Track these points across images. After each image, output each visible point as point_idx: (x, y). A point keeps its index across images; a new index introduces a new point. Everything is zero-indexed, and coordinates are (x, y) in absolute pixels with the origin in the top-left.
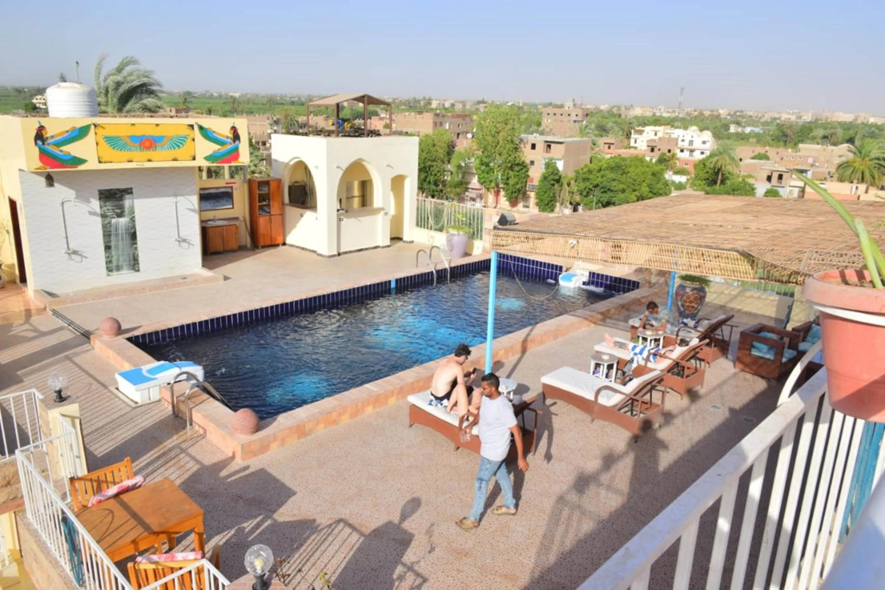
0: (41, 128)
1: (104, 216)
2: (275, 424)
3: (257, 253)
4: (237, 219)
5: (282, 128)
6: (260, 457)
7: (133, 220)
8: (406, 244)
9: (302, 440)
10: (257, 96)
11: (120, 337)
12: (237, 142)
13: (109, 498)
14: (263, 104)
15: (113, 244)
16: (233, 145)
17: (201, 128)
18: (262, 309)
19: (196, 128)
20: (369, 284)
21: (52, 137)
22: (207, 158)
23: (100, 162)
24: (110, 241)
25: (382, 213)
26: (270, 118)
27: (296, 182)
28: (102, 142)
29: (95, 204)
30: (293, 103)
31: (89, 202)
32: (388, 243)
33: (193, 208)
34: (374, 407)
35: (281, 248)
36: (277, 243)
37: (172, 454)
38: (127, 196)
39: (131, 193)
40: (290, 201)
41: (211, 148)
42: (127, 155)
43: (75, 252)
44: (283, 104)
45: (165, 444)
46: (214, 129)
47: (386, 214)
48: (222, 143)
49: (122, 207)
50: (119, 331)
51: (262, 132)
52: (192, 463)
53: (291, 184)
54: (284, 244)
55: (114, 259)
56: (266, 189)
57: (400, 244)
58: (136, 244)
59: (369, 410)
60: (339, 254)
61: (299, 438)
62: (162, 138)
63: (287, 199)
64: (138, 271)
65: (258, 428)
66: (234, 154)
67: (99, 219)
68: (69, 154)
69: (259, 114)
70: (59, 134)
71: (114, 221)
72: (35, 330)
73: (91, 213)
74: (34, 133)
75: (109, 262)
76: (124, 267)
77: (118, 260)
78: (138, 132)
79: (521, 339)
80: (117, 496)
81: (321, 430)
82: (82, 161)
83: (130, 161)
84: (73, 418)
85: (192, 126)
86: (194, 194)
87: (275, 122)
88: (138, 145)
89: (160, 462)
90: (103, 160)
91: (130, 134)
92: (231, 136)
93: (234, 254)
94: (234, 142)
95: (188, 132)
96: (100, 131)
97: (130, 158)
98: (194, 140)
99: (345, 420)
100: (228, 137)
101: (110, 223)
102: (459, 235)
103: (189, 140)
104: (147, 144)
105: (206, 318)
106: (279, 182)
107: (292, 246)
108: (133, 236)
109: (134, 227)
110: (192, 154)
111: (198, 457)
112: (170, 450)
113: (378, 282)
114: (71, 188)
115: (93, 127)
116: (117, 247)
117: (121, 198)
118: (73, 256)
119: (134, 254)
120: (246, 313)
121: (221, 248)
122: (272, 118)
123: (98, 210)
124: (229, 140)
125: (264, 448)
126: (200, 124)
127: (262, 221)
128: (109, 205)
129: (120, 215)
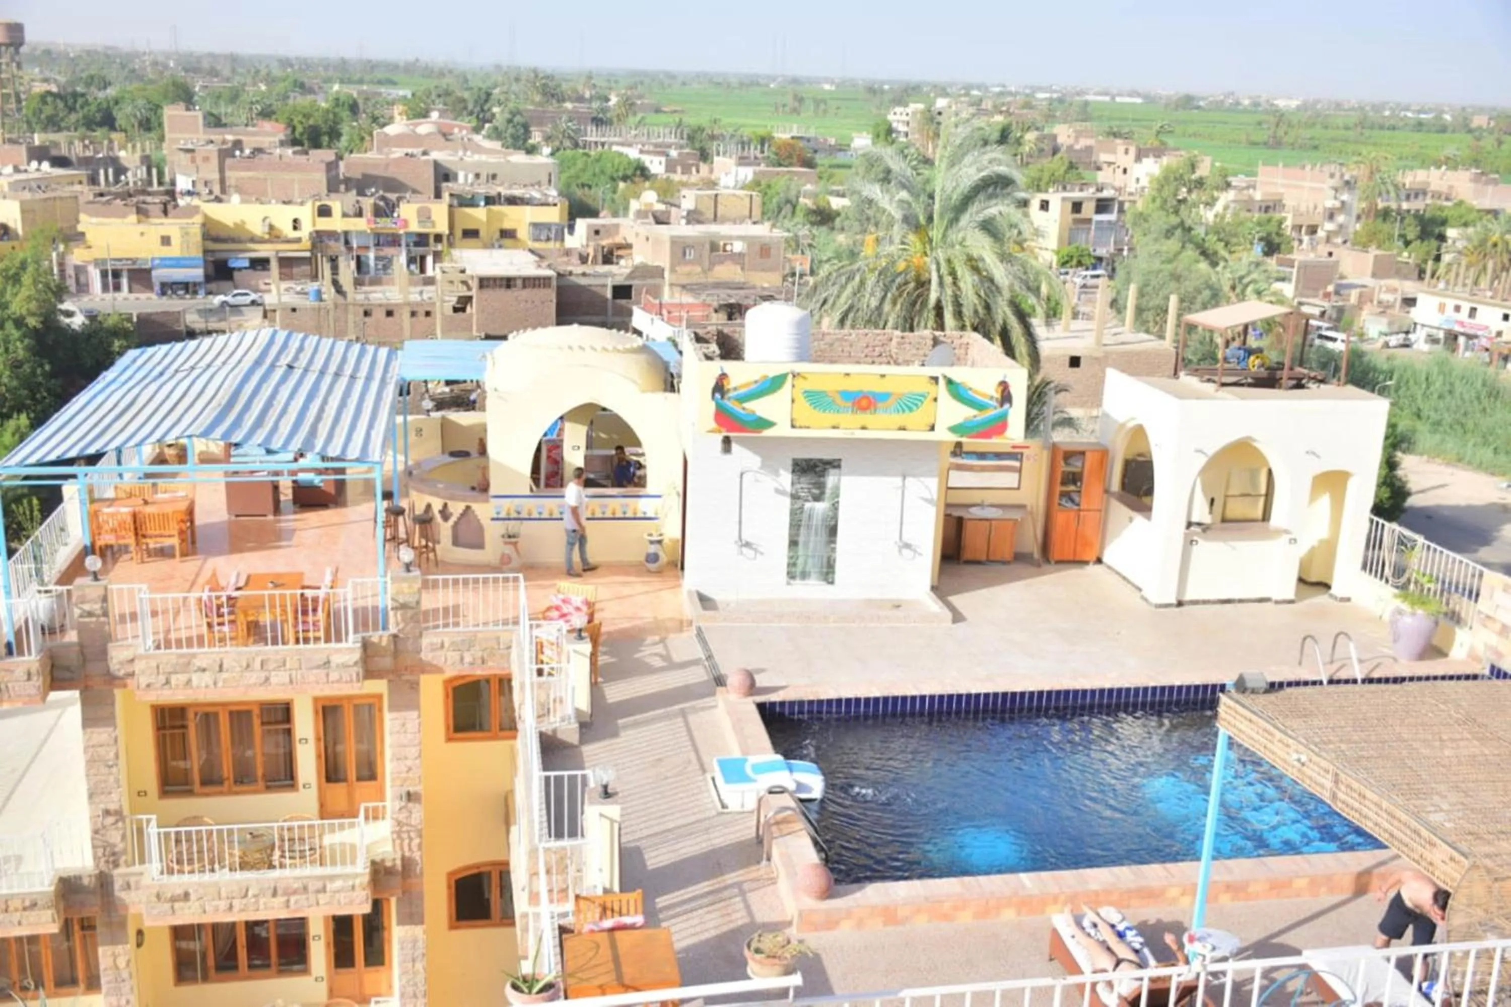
0: (723, 376)
1: (795, 497)
2: (858, 895)
3: (1043, 574)
4: (1022, 507)
5: (1360, 200)
6: (823, 934)
7: (835, 507)
8: (1331, 601)
9: (890, 929)
10: (1338, 106)
11: (751, 699)
12: (1006, 406)
13: (602, 931)
14: (1347, 128)
15: (801, 539)
16: (999, 410)
17: (950, 382)
18: (969, 696)
19: (942, 382)
20: (1177, 683)
21: (735, 389)
22: (953, 429)
23: (793, 426)
24: (798, 535)
25: (1285, 538)
26: (1338, 175)
27: (1140, 455)
28: (800, 398)
29: (786, 478)
30: (1420, 126)
31: (777, 474)
32: (1291, 595)
33: (929, 497)
34: (1019, 913)
35: (1092, 569)
36: (1086, 558)
37: (726, 894)
38: (832, 471)
39: (839, 467)
40: (1124, 486)
41: (962, 413)
42: (831, 418)
43: (748, 545)
44: (1394, 128)
45: (727, 877)
46: (970, 384)
47: (1293, 541)
48: (980, 407)
49: (821, 486)
50: (752, 688)
51: (1311, 206)
52: (743, 913)
53: (1130, 457)
54: (1099, 561)
55: (800, 562)
56: (1079, 464)
57: (1320, 599)
58: (834, 542)
59: (1009, 915)
60: (1180, 604)
61: (885, 924)
62: (888, 395)
63: (1116, 485)
64: (832, 583)
65: (828, 894)
66: (999, 426)
67: (787, 501)
68: (753, 413)
69: (1314, 166)
70: (747, 385)
71: (808, 505)
72: (667, 658)
73: (777, 491)
74: (712, 384)
75: (792, 565)
76: (813, 575)
77: (806, 563)
78: (853, 385)
79: (1360, 868)
80: (612, 930)
81: (921, 923)
82: (770, 424)
83: (834, 427)
84: (612, 821)
85: (935, 379)
86: (932, 476)
87: (1347, 183)
88: (849, 404)
89: (705, 901)
90: (797, 424)
91: (840, 388)
92: (998, 395)
93: (1003, 568)
94: (1002, 405)
95: (930, 388)
96: (799, 382)
97: (834, 423)
98: (935, 400)
99: (965, 918)
100: (992, 398)
101: (802, 508)
102: (1413, 614)
103: (928, 401)
104: (864, 403)
105: (877, 694)
106: (1104, 454)
107: (1109, 567)
108: (833, 531)
109: (835, 517)
110: (931, 421)
111: (754, 908)
112: (726, 888)
113: (1198, 682)
114: (756, 452)
115: (790, 377)
116: (806, 544)
117: (823, 474)
118: (745, 550)
119: (829, 558)
120: (941, 697)
121: (983, 558)
122: (1342, 176)
123: (788, 488)
124: (994, 403)
125: (831, 924)
126: (949, 375)
127: (1060, 519)
128: (805, 482)
129: (817, 498)
